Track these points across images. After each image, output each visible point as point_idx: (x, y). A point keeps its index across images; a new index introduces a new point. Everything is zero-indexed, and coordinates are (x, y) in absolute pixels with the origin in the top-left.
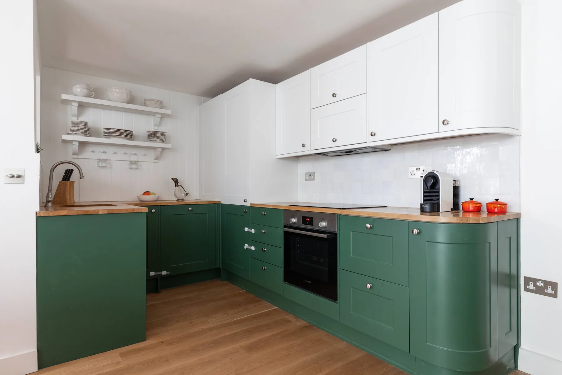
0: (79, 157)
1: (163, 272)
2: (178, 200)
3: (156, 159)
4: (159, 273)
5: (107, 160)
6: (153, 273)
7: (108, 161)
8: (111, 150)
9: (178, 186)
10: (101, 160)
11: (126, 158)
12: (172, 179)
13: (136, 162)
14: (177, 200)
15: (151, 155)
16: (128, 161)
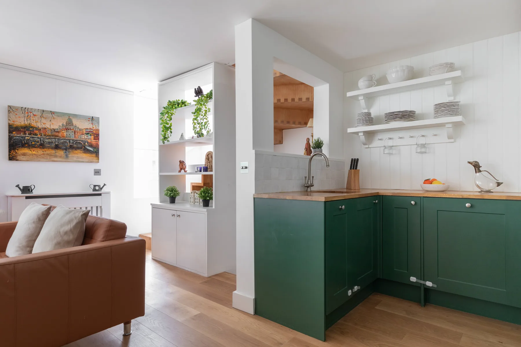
0: (370, 146)
1: (427, 282)
2: (481, 191)
3: (449, 138)
4: (422, 282)
5: (393, 146)
6: (414, 279)
7: (393, 148)
8: (395, 135)
9: (480, 171)
10: (387, 147)
11: (413, 141)
12: (469, 163)
13: (423, 146)
14: (479, 192)
15: (443, 133)
16: (416, 145)
